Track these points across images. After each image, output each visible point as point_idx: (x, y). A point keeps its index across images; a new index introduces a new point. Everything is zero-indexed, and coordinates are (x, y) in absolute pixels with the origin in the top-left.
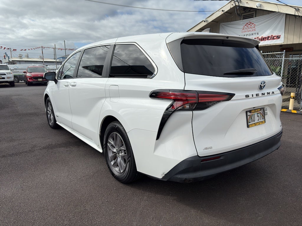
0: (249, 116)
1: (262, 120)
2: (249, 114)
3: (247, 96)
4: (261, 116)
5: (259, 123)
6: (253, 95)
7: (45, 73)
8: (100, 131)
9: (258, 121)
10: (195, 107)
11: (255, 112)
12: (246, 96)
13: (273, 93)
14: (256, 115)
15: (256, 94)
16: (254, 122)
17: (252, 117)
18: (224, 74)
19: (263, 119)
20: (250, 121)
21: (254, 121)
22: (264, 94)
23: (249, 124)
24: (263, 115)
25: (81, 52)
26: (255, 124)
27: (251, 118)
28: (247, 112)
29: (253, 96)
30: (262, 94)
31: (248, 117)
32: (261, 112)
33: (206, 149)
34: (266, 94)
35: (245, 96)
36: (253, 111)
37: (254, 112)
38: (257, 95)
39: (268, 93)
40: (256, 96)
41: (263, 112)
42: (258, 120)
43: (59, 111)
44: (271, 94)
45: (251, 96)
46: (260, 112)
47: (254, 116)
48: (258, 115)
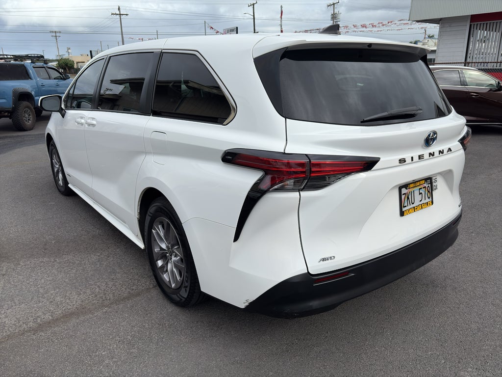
0: (403, 194)
1: (427, 200)
2: (404, 191)
3: (402, 161)
4: (427, 192)
5: (422, 206)
6: (412, 158)
7: (41, 98)
8: (139, 211)
9: (421, 203)
10: (305, 186)
11: (416, 186)
12: (400, 160)
13: (450, 150)
14: (417, 193)
15: (419, 156)
16: (412, 206)
17: (410, 197)
18: (362, 122)
19: (429, 198)
20: (406, 204)
21: (413, 204)
22: (433, 155)
23: (404, 209)
24: (429, 192)
25: (105, 60)
26: (415, 209)
27: (408, 198)
28: (400, 188)
29: (412, 160)
30: (430, 154)
31: (403, 197)
32: (427, 186)
33: (324, 260)
34: (437, 154)
35: (398, 162)
36: (412, 185)
37: (414, 187)
38: (421, 157)
39: (441, 152)
40: (419, 159)
41: (430, 185)
42: (420, 201)
43: (71, 166)
44: (445, 152)
45: (408, 160)
46: (425, 185)
47: (413, 194)
48: (421, 191)
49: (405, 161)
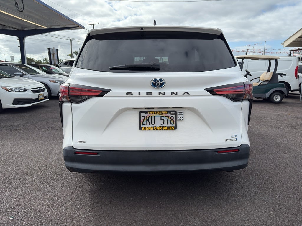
1: (170, 125)
2: (144, 114)
3: (129, 94)
4: (170, 119)
5: (162, 128)
6: (139, 93)
9: (162, 126)
11: (158, 114)
13: (187, 93)
14: (158, 118)
16: (151, 126)
17: (150, 119)
18: (111, 69)
19: (172, 124)
20: (145, 123)
21: (153, 124)
22: (163, 94)
23: (143, 126)
24: (172, 120)
26: (154, 128)
27: (148, 120)
28: (140, 112)
29: (139, 95)
30: (160, 93)
31: (142, 118)
32: (170, 116)
35: (126, 94)
36: (152, 113)
37: (156, 114)
38: (149, 94)
39: (174, 94)
40: (147, 94)
41: (174, 116)
42: (162, 124)
44: (180, 94)
45: (136, 94)
46: (168, 115)
47: (153, 118)
48: (162, 118)
49: (132, 94)
